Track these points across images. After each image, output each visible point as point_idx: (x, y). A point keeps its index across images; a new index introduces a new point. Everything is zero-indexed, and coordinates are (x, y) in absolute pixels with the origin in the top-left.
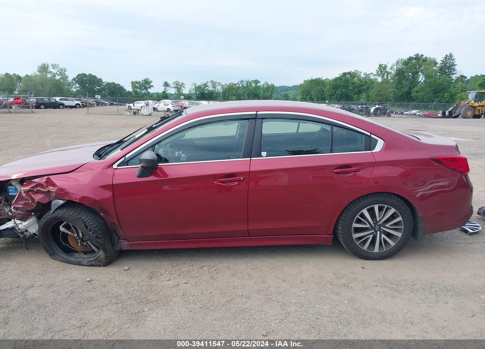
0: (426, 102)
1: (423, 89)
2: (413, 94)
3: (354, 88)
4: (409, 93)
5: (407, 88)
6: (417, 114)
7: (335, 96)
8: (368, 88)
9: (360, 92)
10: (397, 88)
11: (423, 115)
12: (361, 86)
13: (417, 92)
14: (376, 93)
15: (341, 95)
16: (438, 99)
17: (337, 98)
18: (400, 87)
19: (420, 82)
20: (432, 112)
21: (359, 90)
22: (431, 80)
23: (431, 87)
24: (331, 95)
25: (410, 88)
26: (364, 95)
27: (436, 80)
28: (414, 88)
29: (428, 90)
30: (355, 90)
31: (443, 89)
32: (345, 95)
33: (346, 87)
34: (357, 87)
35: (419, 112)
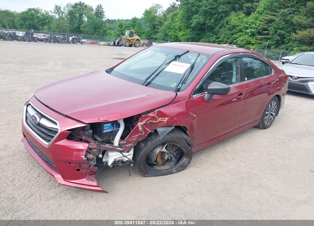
0: (90, 35)
1: (87, 26)
2: (82, 29)
3: (39, 21)
4: (79, 28)
5: (77, 25)
6: (86, 42)
7: (24, 26)
8: (49, 22)
9: (43, 25)
10: (71, 24)
11: (90, 43)
12: (44, 20)
13: (84, 28)
14: (56, 26)
15: (30, 25)
16: (97, 33)
17: (26, 27)
18: (72, 23)
19: (85, 21)
20: (95, 41)
21: (43, 22)
22: (92, 20)
23: (92, 25)
24: (21, 25)
25: (79, 24)
26: (46, 27)
27: (95, 21)
28: (81, 24)
29: (90, 26)
30: (40, 22)
31: (99, 27)
32: (33, 25)
33: (33, 20)
34: (41, 21)
35: (87, 41)
